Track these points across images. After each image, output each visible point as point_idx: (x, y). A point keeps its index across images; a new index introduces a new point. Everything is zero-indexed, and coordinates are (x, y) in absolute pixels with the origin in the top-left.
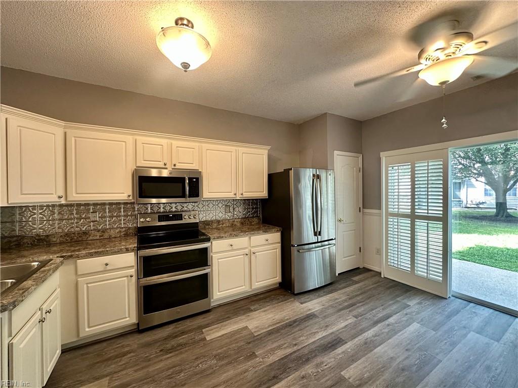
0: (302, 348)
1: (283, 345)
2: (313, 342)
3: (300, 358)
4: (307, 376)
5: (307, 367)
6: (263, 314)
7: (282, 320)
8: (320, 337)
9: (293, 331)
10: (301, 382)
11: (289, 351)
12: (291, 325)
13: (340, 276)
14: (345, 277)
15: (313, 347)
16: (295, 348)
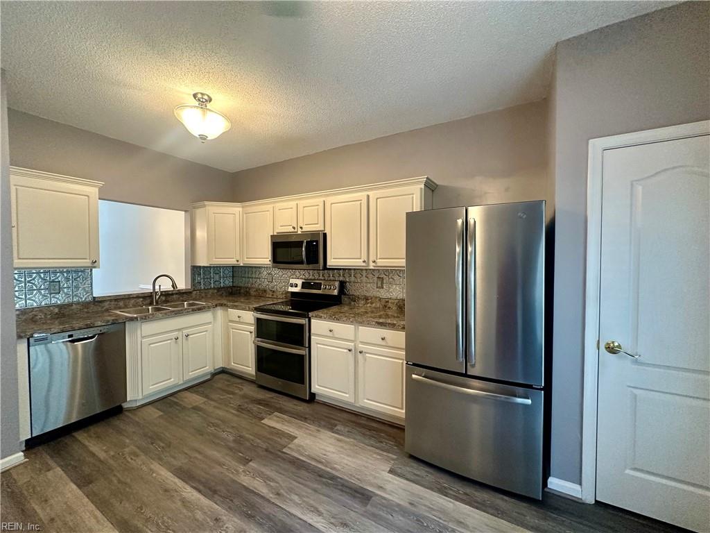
0: (273, 503)
1: (273, 480)
2: (292, 514)
3: (252, 506)
4: (221, 524)
5: (236, 520)
6: (332, 441)
7: (328, 463)
8: (310, 521)
9: (308, 483)
10: (209, 520)
11: (264, 491)
12: (320, 476)
13: (601, 511)
14: (610, 523)
15: (281, 516)
16: (271, 496)
